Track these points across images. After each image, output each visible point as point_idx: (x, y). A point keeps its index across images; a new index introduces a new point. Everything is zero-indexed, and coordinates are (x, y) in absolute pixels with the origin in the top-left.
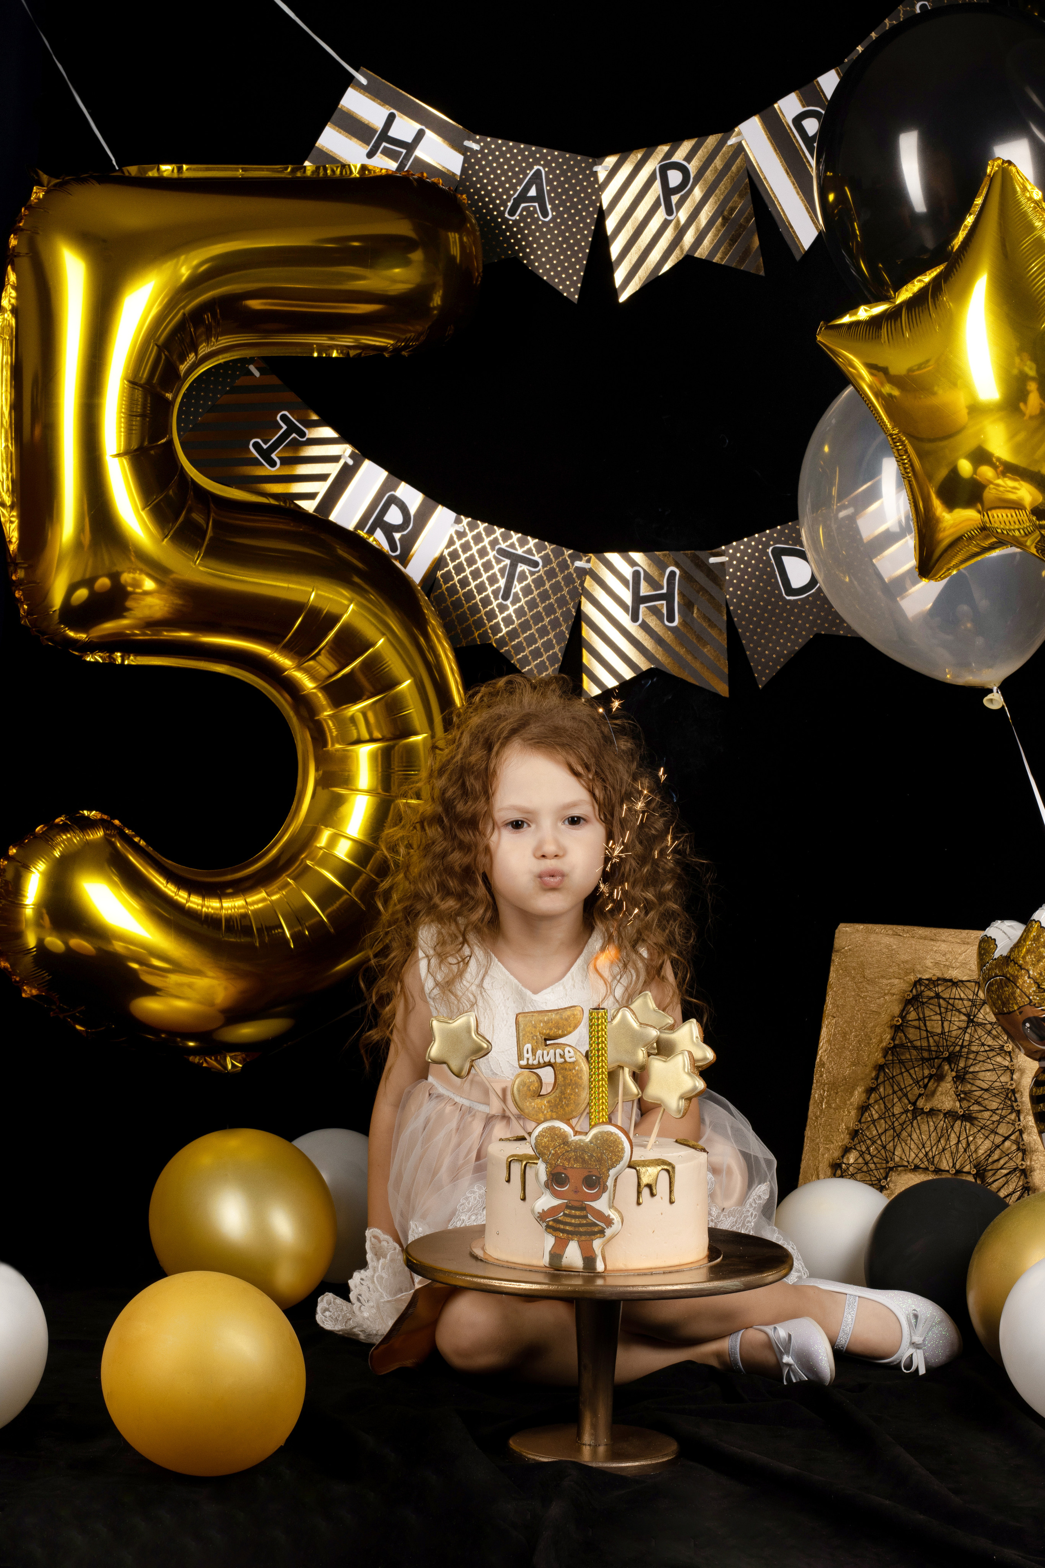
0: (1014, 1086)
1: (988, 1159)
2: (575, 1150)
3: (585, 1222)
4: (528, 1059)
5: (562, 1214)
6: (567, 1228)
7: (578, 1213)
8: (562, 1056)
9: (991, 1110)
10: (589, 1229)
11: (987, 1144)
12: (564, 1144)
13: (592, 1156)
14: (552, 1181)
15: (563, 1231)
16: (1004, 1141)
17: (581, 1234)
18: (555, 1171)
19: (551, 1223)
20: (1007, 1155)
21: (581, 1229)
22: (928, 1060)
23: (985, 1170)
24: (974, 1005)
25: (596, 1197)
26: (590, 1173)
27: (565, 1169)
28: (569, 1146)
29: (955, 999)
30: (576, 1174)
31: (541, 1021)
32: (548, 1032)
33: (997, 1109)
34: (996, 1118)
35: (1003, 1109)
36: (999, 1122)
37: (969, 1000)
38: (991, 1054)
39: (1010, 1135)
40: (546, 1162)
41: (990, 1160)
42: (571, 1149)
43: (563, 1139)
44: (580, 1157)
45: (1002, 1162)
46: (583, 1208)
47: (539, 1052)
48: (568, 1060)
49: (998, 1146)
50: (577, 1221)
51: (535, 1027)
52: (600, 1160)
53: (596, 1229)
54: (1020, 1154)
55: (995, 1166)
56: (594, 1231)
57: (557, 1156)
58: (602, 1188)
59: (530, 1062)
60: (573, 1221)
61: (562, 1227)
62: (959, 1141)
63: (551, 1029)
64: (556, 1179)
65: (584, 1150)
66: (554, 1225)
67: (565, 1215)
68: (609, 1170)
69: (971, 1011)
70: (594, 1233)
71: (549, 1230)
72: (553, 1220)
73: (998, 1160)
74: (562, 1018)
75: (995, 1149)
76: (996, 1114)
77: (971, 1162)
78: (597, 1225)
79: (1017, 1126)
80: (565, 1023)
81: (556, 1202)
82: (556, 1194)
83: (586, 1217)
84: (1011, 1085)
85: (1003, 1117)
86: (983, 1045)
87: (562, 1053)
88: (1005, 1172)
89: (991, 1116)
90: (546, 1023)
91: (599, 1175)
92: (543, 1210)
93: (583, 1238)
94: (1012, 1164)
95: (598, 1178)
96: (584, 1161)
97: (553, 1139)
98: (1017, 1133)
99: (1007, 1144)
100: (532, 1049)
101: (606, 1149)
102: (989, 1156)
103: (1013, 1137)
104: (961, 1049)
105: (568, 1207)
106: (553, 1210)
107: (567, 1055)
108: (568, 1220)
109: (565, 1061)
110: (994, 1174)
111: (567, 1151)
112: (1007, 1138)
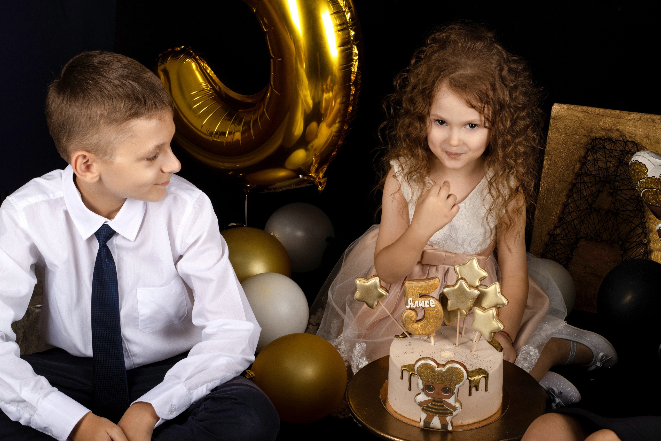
2: (438, 375)
3: (442, 408)
5: (430, 404)
6: (433, 410)
7: (439, 404)
10: (445, 412)
12: (432, 372)
13: (446, 378)
14: (426, 388)
15: (431, 412)
17: (440, 413)
18: (428, 384)
19: (425, 408)
21: (440, 411)
25: (449, 397)
26: (445, 386)
27: (433, 383)
28: (435, 373)
40: (422, 379)
42: (436, 374)
43: (432, 369)
44: (440, 378)
46: (442, 402)
50: (438, 408)
52: (451, 381)
56: (447, 413)
57: (428, 377)
58: (452, 393)
60: (436, 408)
61: (430, 410)
67: (432, 404)
68: (455, 385)
70: (447, 414)
71: (424, 411)
72: (426, 406)
78: (448, 410)
81: (427, 398)
82: (427, 395)
83: (443, 406)
91: (450, 387)
92: (421, 401)
93: (441, 415)
95: (450, 389)
96: (442, 380)
97: (426, 369)
101: (454, 376)
105: (433, 401)
106: (426, 402)
108: (434, 407)
111: (434, 375)
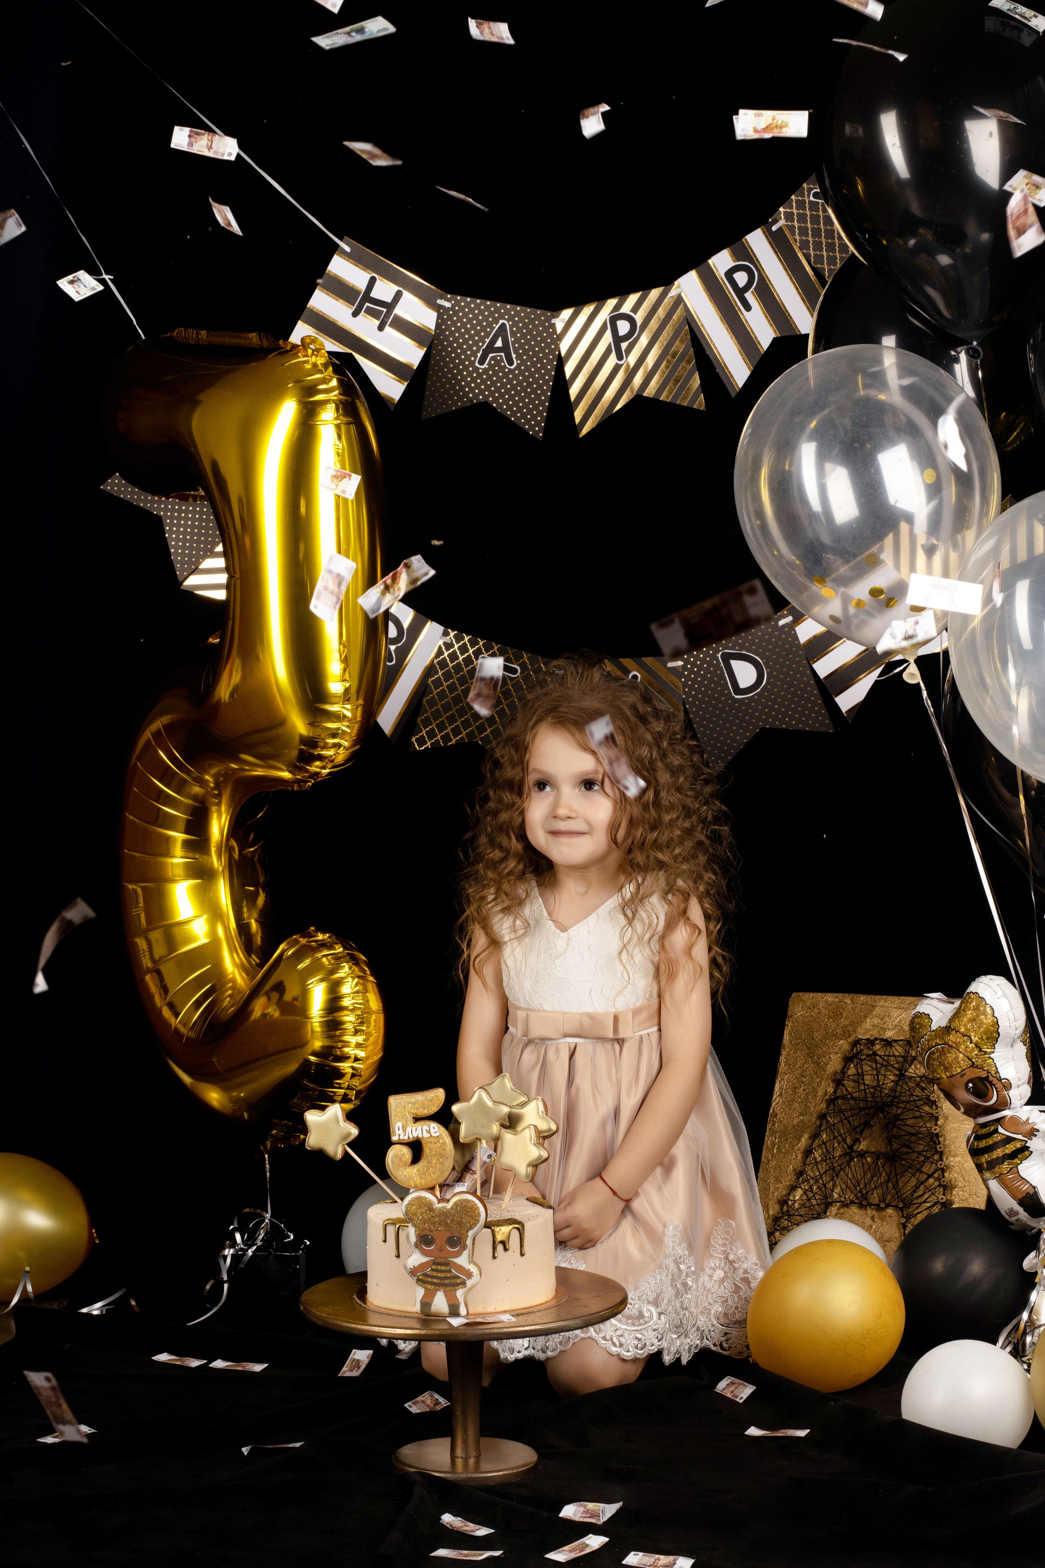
0: (938, 1131)
1: (913, 1195)
4: (399, 1135)
8: (429, 1132)
9: (918, 1152)
11: (913, 1182)
16: (927, 1179)
20: (930, 1191)
22: (864, 1109)
23: (911, 1204)
24: (905, 1061)
29: (889, 1056)
30: (441, 1235)
31: (409, 1103)
32: (415, 1111)
33: (923, 1151)
34: (922, 1158)
35: (927, 1151)
36: (924, 1162)
37: (902, 1056)
38: (919, 1103)
39: (934, 1173)
40: (414, 1225)
41: (916, 1195)
45: (926, 1196)
47: (409, 1129)
48: (434, 1135)
49: (922, 1183)
51: (404, 1108)
53: (459, 1281)
54: (942, 1189)
55: (919, 1201)
57: (424, 1221)
59: (402, 1138)
60: (439, 1275)
62: (889, 1179)
63: (418, 1109)
64: (424, 1240)
65: (446, 1215)
66: (424, 1278)
69: (903, 1066)
72: (423, 1275)
73: (922, 1195)
74: (426, 1100)
75: (920, 1186)
76: (922, 1155)
77: (898, 1197)
78: (459, 1278)
79: (939, 1166)
80: (430, 1103)
81: (424, 1259)
84: (935, 1129)
85: (927, 1158)
86: (912, 1095)
87: (428, 1129)
88: (928, 1205)
89: (918, 1157)
90: (414, 1104)
94: (933, 1199)
98: (940, 1171)
99: (931, 1180)
100: (403, 1127)
102: (914, 1191)
103: (936, 1175)
104: (893, 1099)
107: (432, 1131)
109: (431, 1136)
110: (918, 1207)
112: (930, 1176)
